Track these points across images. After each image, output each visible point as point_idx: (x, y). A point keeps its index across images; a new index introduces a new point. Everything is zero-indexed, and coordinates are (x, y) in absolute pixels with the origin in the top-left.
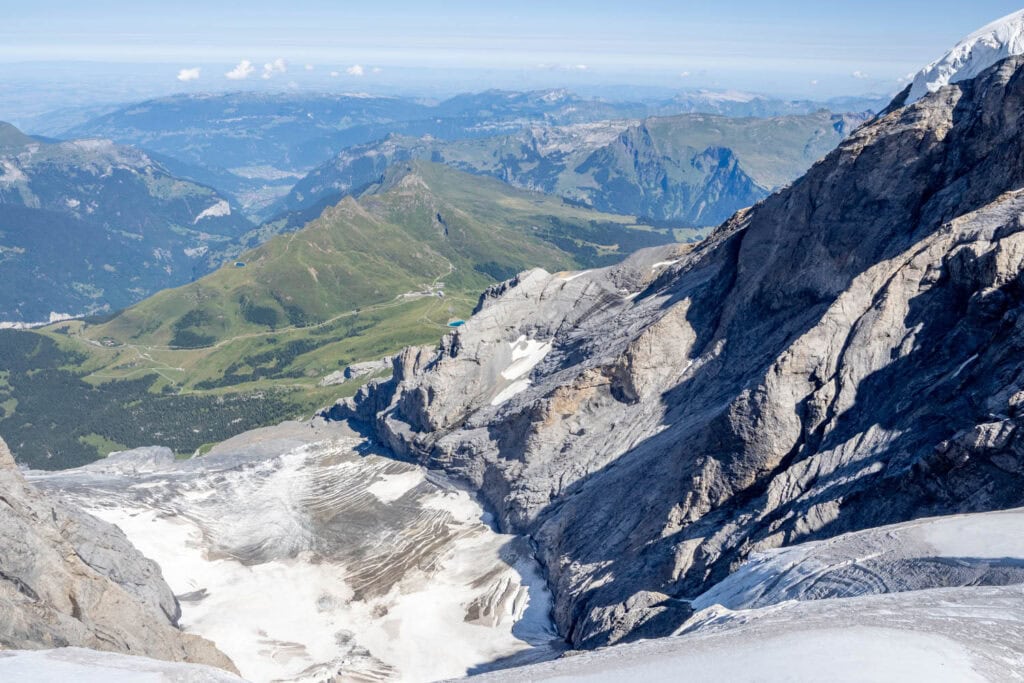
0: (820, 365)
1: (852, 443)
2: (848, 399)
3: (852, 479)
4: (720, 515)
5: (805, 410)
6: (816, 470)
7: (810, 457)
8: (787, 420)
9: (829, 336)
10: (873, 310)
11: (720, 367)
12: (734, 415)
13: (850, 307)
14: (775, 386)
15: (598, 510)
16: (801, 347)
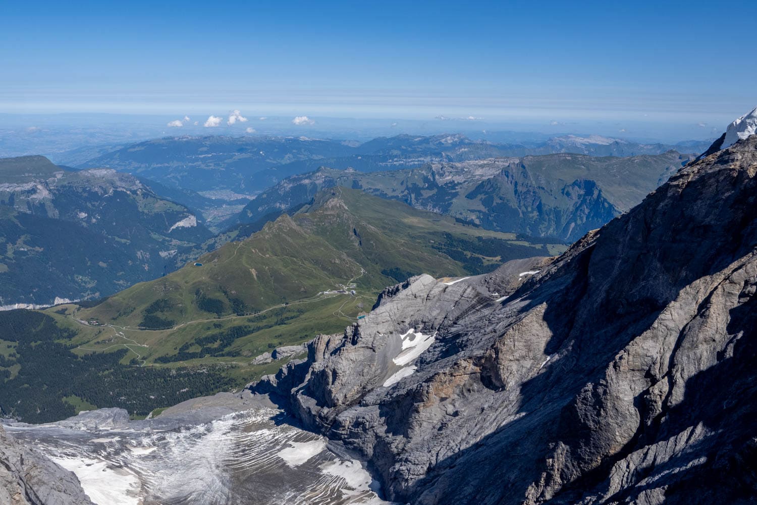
0: (654, 363)
1: (684, 435)
2: (678, 395)
3: (684, 468)
4: (571, 496)
5: (642, 403)
6: (652, 458)
7: (647, 447)
8: (627, 412)
9: (661, 339)
10: (698, 317)
11: (574, 363)
12: (580, 404)
13: (678, 313)
14: (615, 380)
15: (467, 484)
16: (635, 347)
